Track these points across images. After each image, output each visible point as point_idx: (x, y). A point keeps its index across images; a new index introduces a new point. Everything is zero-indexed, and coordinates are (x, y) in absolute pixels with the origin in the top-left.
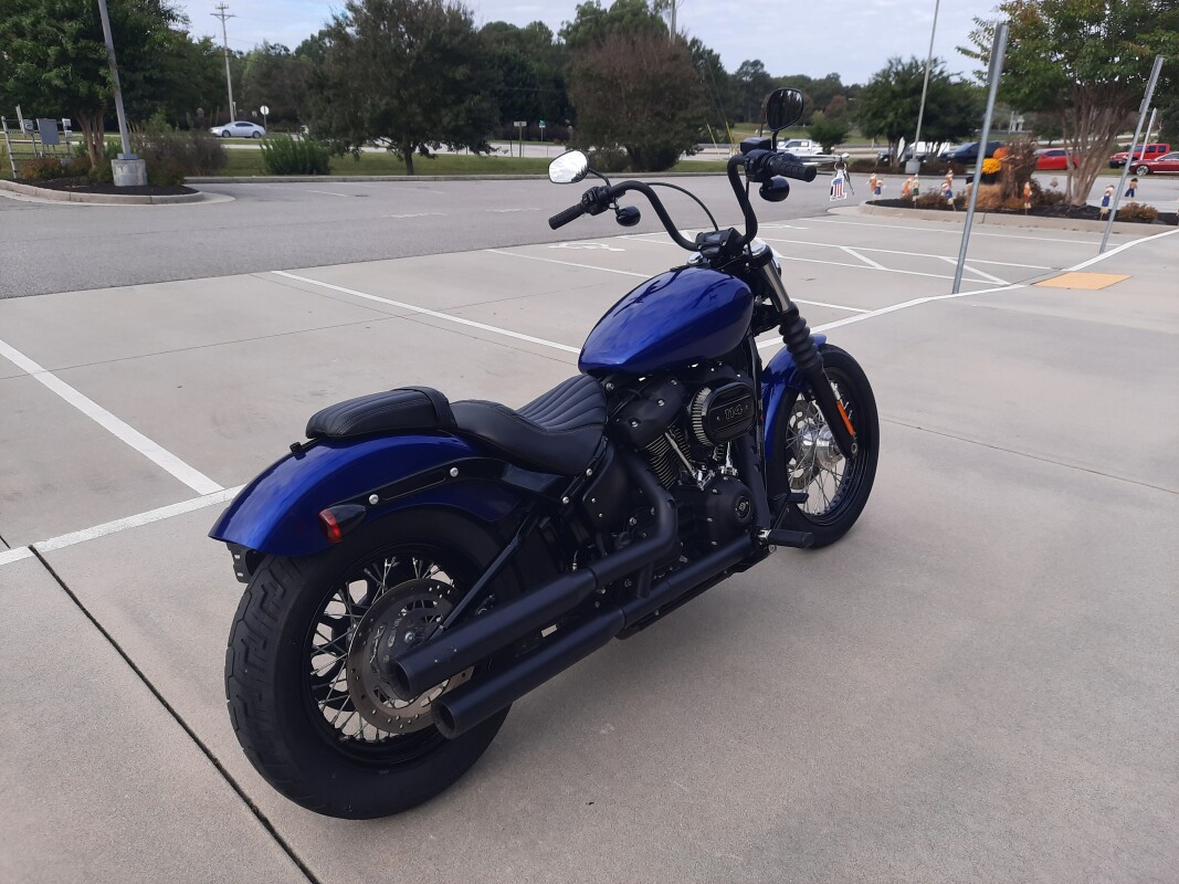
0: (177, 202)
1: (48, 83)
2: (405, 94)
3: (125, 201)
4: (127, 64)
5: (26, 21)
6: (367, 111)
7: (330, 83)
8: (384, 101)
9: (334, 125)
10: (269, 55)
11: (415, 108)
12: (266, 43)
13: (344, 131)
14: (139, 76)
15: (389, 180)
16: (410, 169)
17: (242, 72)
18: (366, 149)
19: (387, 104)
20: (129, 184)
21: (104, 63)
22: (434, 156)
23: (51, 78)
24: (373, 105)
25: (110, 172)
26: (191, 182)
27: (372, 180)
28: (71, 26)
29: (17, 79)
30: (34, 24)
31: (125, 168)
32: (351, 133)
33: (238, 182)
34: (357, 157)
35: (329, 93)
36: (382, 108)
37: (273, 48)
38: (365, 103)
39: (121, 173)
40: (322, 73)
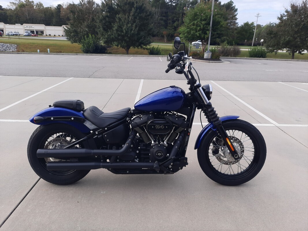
0: (215, 63)
1: (196, 35)
2: (296, 36)
3: (204, 62)
4: (213, 30)
5: (196, 22)
6: (282, 41)
7: (273, 33)
8: (288, 38)
9: (271, 44)
10: (270, 26)
11: (298, 39)
12: (270, 23)
13: (273, 46)
14: (216, 33)
15: (281, 60)
16: (293, 57)
17: (261, 30)
18: (280, 51)
19: (289, 39)
20: (207, 58)
21: (208, 30)
22: (303, 54)
23: (197, 34)
24: (284, 39)
25: (204, 55)
26: (222, 58)
27: (276, 60)
28: (203, 22)
29: (191, 35)
30: (197, 23)
31: (207, 54)
32: (276, 47)
33: (237, 59)
34: (276, 53)
35: (272, 36)
36: (287, 40)
37: (272, 24)
38: (282, 38)
39: (206, 55)
40: (272, 30)
